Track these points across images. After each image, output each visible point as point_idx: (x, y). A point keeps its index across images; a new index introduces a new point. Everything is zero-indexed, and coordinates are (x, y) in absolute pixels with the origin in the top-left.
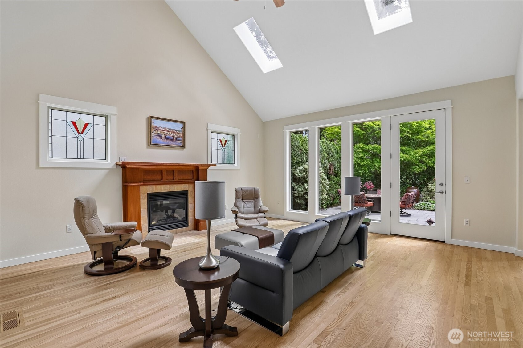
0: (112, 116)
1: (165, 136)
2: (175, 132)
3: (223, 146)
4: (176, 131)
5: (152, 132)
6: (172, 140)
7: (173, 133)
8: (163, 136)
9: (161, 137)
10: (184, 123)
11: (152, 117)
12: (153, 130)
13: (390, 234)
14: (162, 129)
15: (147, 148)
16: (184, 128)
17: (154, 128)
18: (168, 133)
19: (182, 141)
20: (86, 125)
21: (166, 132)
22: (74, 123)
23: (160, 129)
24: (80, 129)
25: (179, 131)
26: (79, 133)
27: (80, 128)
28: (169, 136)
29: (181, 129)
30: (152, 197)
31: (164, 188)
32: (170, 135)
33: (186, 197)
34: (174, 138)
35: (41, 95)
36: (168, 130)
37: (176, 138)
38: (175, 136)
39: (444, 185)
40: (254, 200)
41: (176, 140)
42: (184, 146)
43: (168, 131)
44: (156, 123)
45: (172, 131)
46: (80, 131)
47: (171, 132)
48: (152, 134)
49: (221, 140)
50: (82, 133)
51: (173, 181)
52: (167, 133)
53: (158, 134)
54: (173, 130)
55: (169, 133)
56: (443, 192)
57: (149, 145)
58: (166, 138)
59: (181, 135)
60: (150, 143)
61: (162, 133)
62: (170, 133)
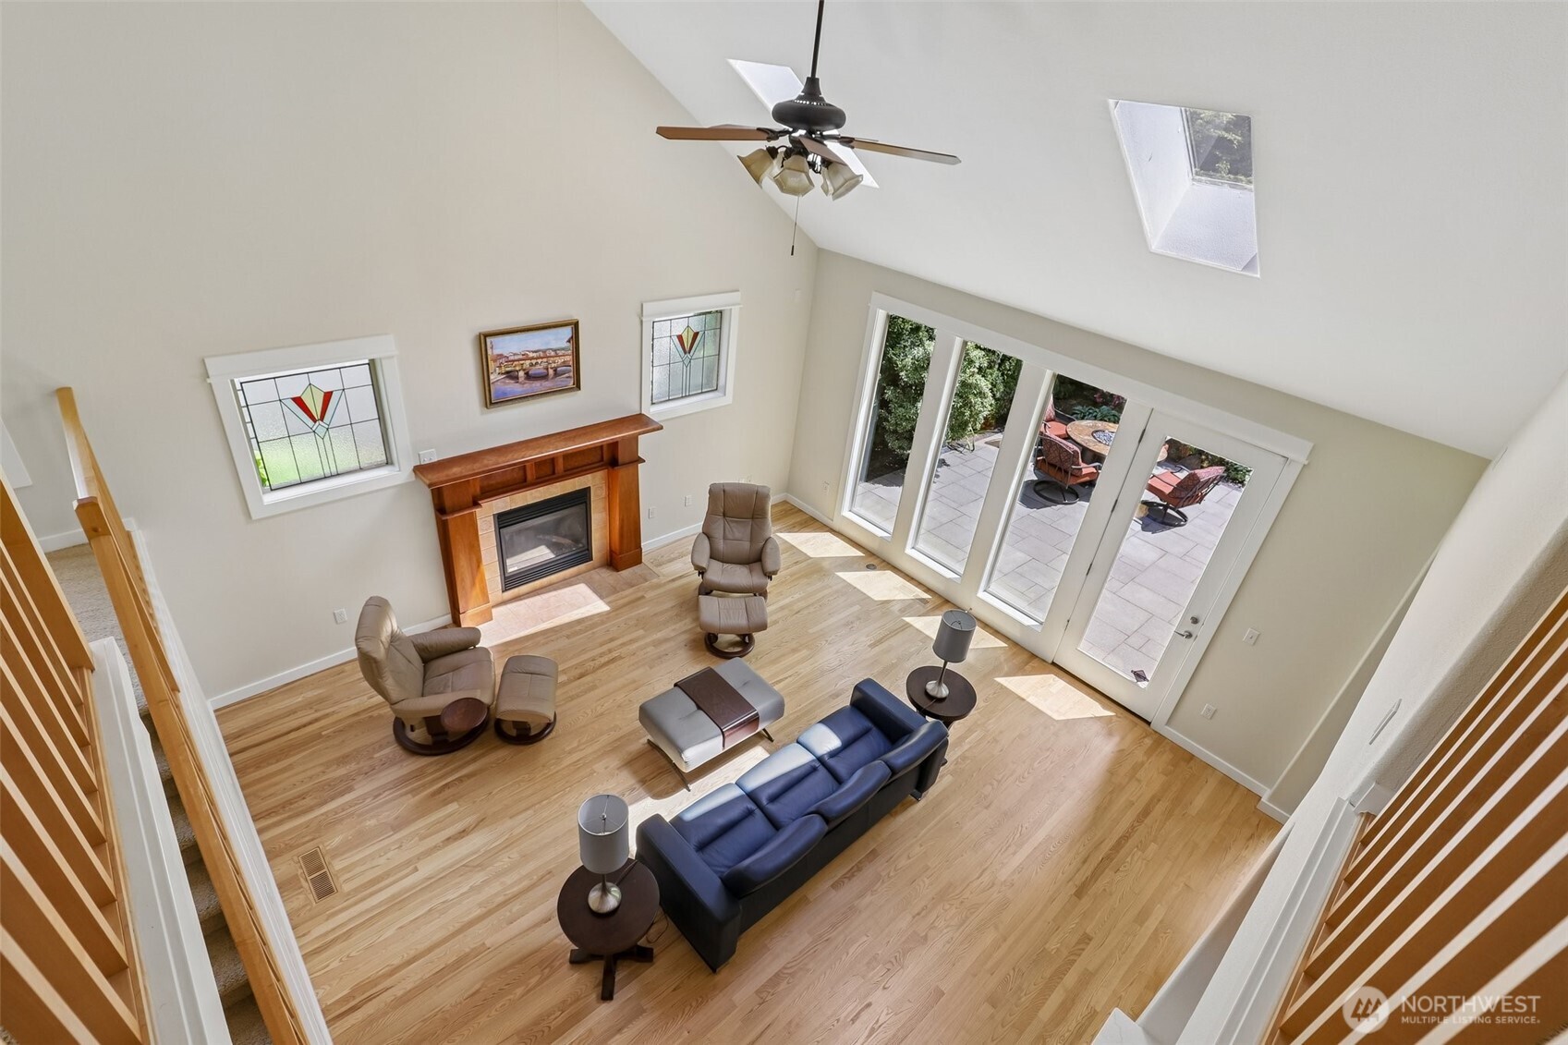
0: (384, 362)
1: (527, 374)
2: (553, 353)
3: (687, 349)
4: (555, 350)
5: (490, 371)
6: (544, 377)
7: (545, 360)
8: (521, 374)
9: (516, 378)
10: (575, 326)
11: (487, 335)
12: (491, 363)
13: (1050, 662)
14: (516, 358)
15: (482, 414)
16: (575, 339)
17: (495, 361)
18: (534, 362)
19: (571, 374)
20: (328, 396)
21: (528, 362)
22: (299, 401)
23: (512, 358)
24: (316, 409)
25: (563, 349)
26: (315, 421)
27: (315, 406)
28: (539, 369)
29: (569, 341)
30: (503, 520)
31: (531, 494)
32: (538, 367)
33: (586, 502)
34: (551, 372)
35: (206, 361)
36: (531, 355)
37: (555, 370)
38: (553, 365)
39: (1200, 624)
40: (753, 518)
41: (556, 374)
42: (578, 386)
43: (533, 358)
44: (498, 347)
45: (544, 354)
46: (317, 414)
47: (542, 358)
48: (492, 377)
49: (680, 338)
50: (322, 419)
51: (554, 476)
52: (532, 365)
53: (507, 372)
54: (544, 351)
55: (537, 363)
57: (487, 407)
58: (528, 376)
59: (569, 358)
60: (491, 400)
61: (517, 368)
62: (539, 361)
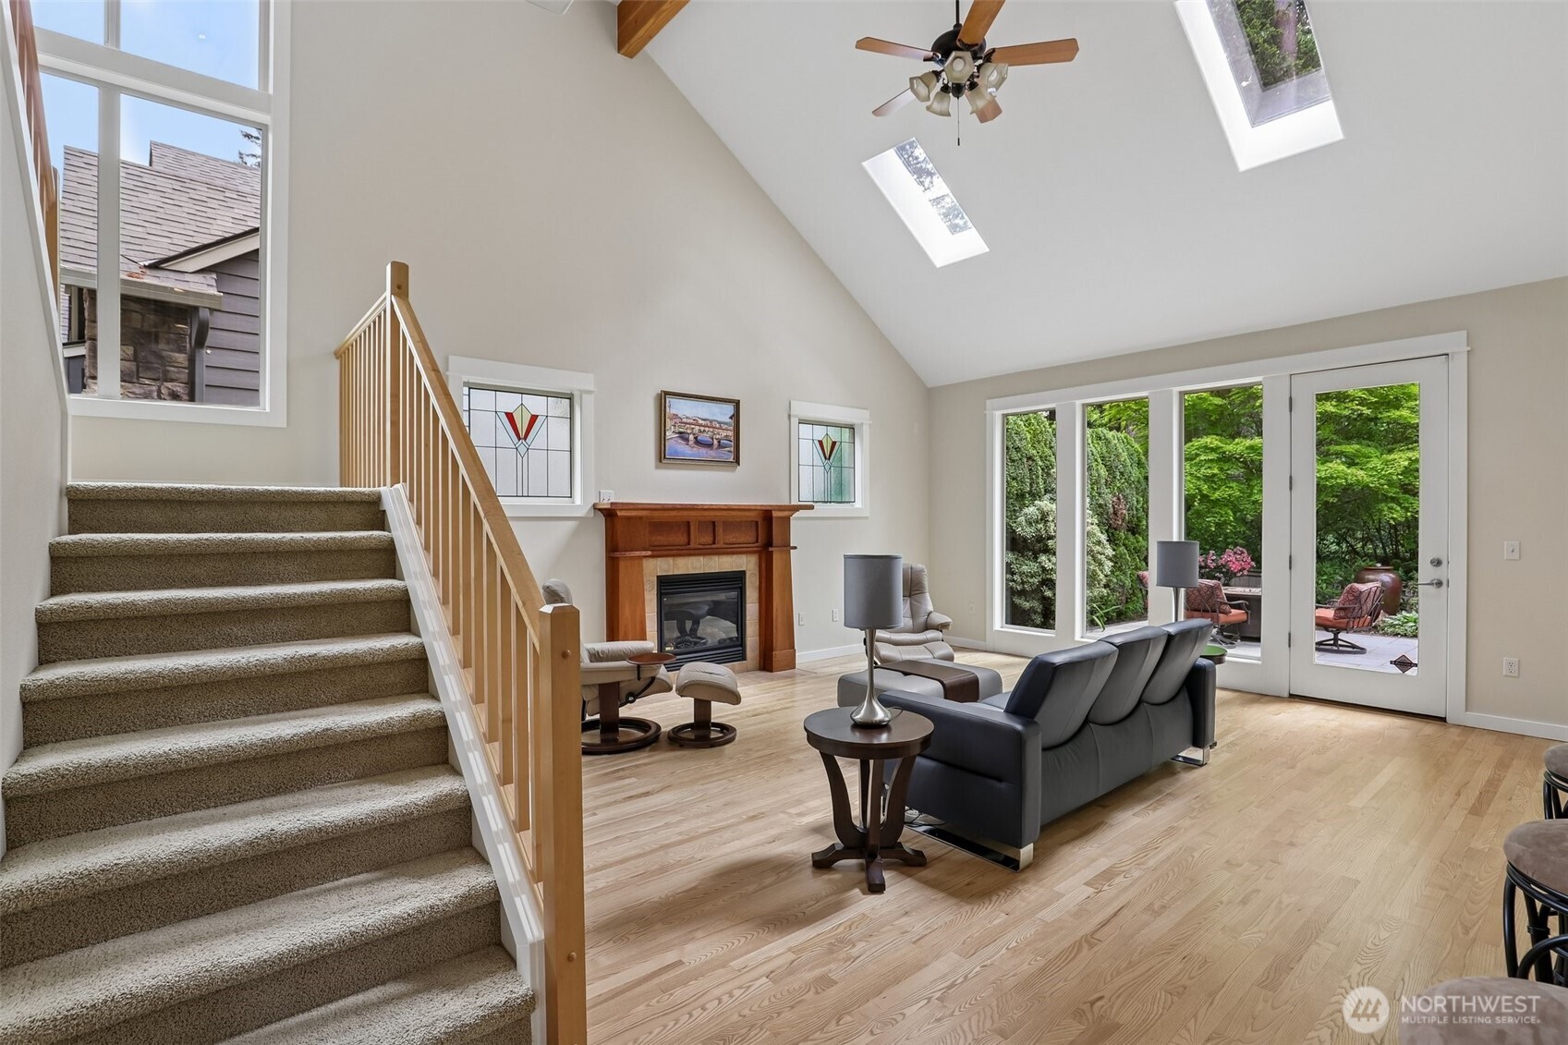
0: (584, 396)
1: (696, 438)
2: (718, 425)
3: (827, 456)
4: (720, 423)
5: (667, 428)
6: (710, 446)
7: (711, 430)
8: (691, 437)
9: (687, 440)
10: (737, 404)
11: (667, 393)
12: (668, 420)
13: (1286, 695)
14: (688, 421)
15: (657, 467)
16: (736, 417)
17: (671, 419)
18: (702, 429)
19: (732, 449)
20: (534, 418)
21: (697, 428)
22: (510, 416)
23: (685, 420)
24: (522, 428)
25: (726, 424)
26: (519, 439)
27: (522, 425)
28: (704, 437)
29: (731, 418)
30: (667, 585)
31: (692, 563)
32: (705, 434)
33: (741, 588)
34: (715, 442)
35: (450, 357)
36: (700, 422)
37: (719, 442)
38: (718, 436)
39: (1445, 563)
40: (910, 596)
41: (720, 446)
42: (737, 461)
43: (701, 425)
44: (678, 408)
45: (710, 424)
46: (522, 435)
47: (709, 427)
48: (667, 433)
49: (821, 442)
50: (525, 438)
51: (714, 546)
52: (700, 431)
53: (680, 433)
54: (711, 422)
55: (704, 431)
56: (1439, 584)
57: (661, 461)
58: (697, 442)
59: (731, 433)
60: (662, 457)
61: (689, 431)
62: (707, 429)
